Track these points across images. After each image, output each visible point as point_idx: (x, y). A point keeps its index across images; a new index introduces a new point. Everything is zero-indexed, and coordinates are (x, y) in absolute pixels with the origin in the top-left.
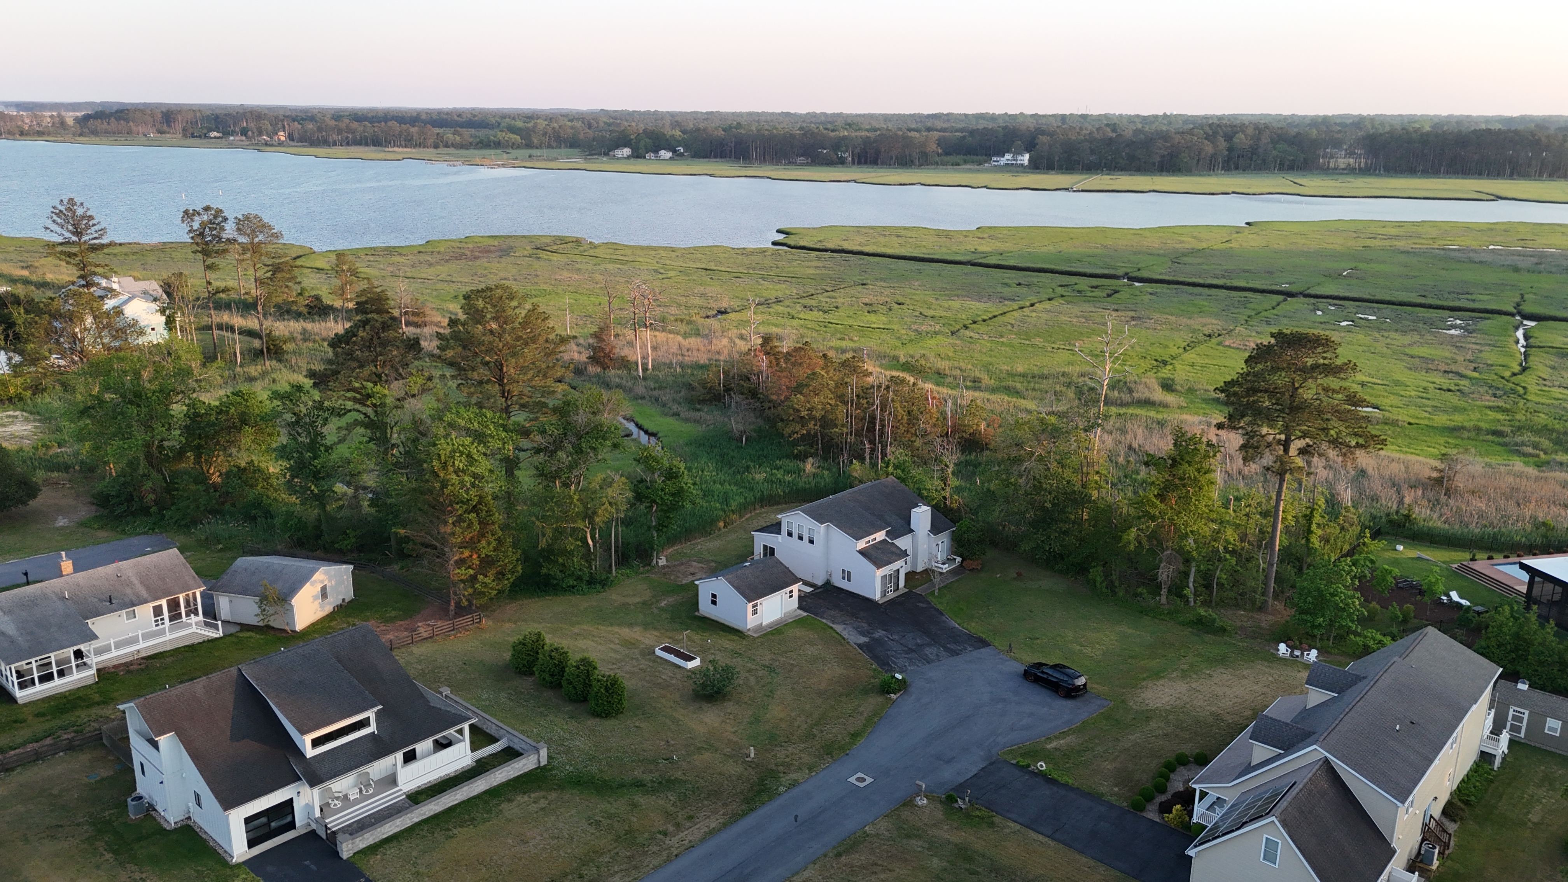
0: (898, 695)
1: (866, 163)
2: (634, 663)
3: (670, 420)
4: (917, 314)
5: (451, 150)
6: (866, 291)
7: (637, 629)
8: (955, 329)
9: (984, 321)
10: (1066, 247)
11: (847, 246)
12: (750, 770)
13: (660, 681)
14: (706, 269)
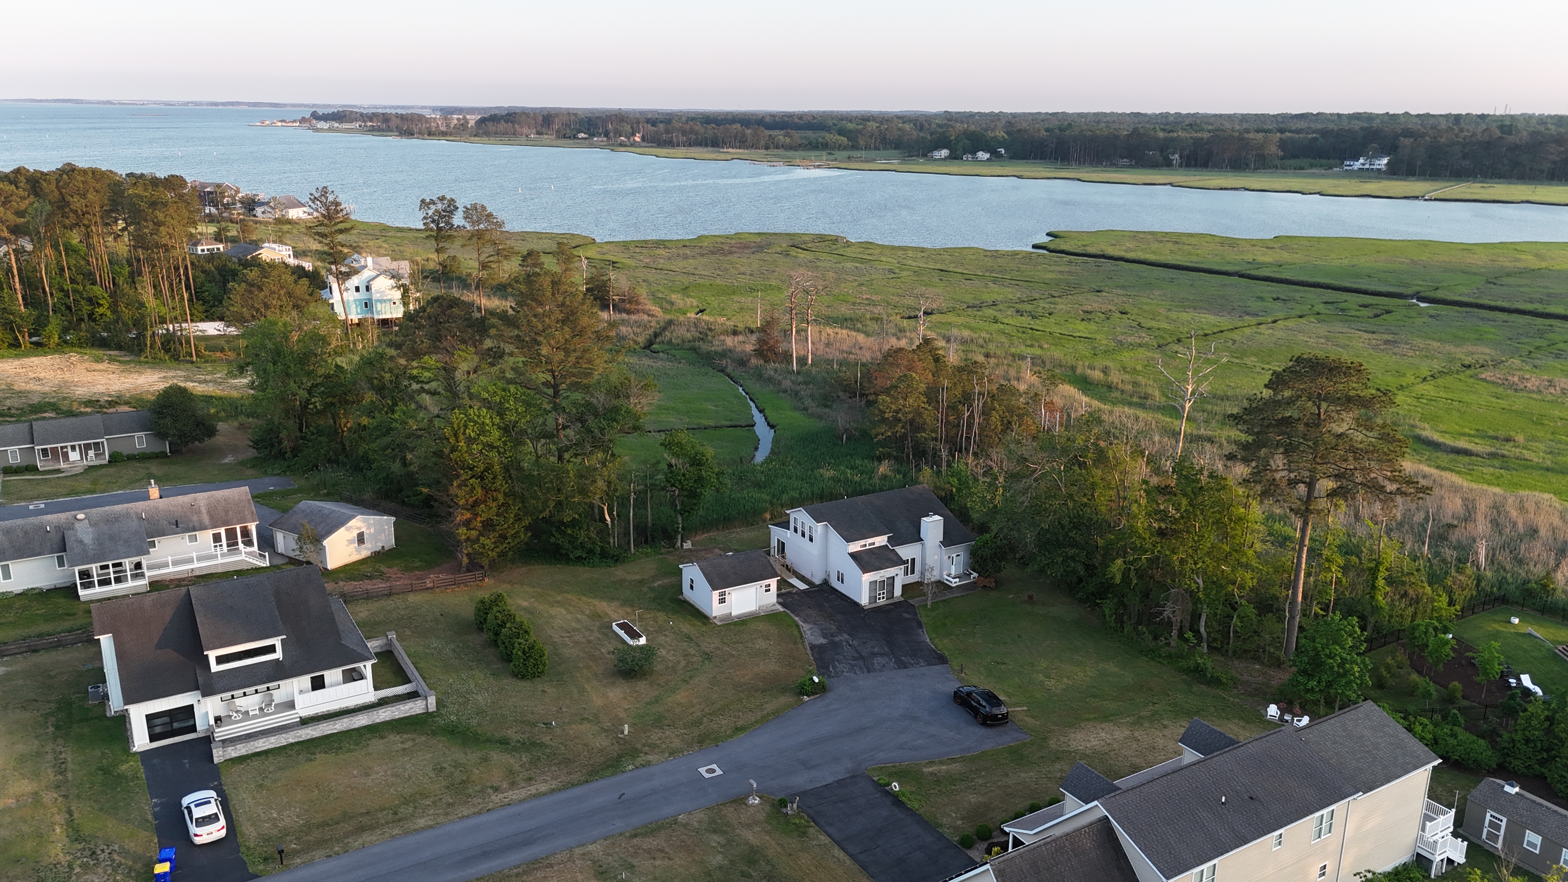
0: (812, 698)
1: (1195, 166)
2: (587, 633)
3: (797, 414)
4: (1134, 324)
5: (781, 152)
6: (1097, 298)
7: (615, 604)
8: (1165, 342)
9: (1206, 335)
10: (1365, 262)
11: (1110, 251)
12: (616, 745)
13: (597, 653)
14: (942, 271)
